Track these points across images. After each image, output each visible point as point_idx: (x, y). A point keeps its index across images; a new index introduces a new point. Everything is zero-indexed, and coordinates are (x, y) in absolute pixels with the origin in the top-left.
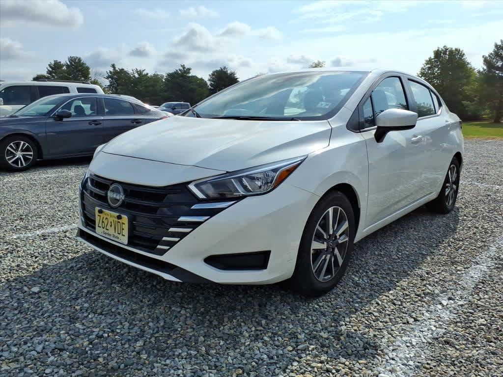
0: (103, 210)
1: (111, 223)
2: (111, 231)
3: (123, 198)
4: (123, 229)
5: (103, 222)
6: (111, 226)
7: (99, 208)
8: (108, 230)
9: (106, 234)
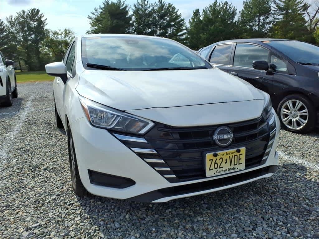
0: (217, 153)
1: (226, 160)
2: (226, 166)
3: (233, 136)
4: (240, 159)
5: (215, 163)
6: (226, 163)
7: (212, 153)
8: (222, 167)
9: (220, 172)
